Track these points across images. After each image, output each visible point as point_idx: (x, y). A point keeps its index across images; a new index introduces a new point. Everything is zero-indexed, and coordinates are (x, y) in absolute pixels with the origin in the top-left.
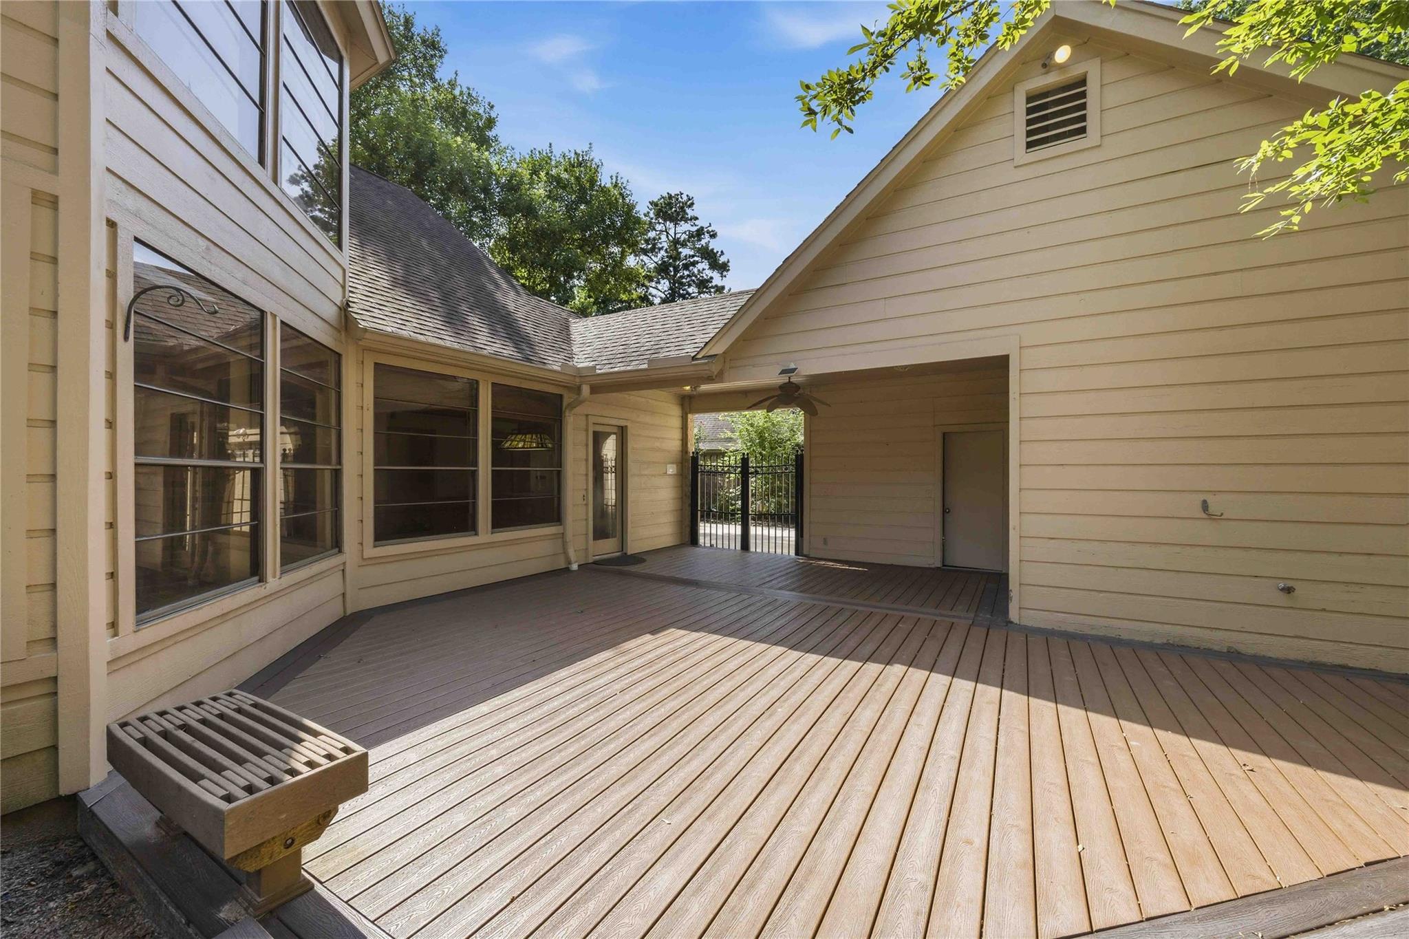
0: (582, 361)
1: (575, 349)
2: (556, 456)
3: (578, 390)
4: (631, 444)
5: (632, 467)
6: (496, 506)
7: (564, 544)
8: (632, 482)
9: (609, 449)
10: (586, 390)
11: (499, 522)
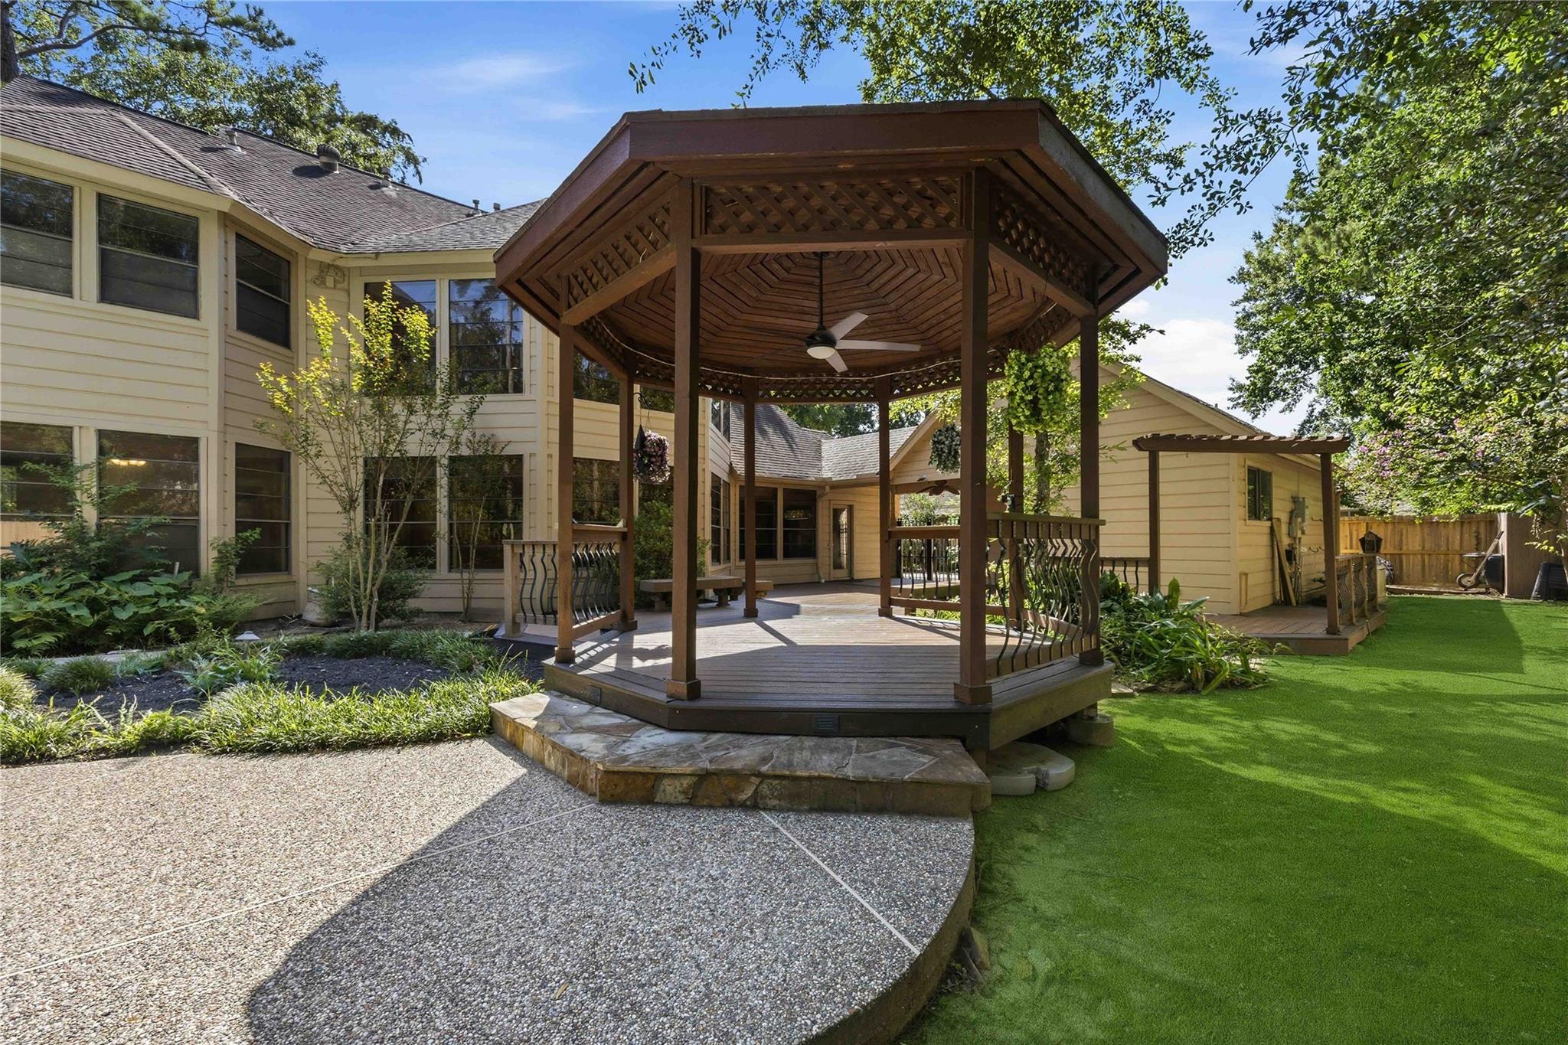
0: (826, 474)
1: (824, 464)
2: (812, 522)
3: (824, 488)
4: (856, 514)
5: (857, 529)
6: (785, 548)
7: (817, 568)
8: (856, 537)
9: (844, 518)
10: (827, 488)
11: (787, 555)
